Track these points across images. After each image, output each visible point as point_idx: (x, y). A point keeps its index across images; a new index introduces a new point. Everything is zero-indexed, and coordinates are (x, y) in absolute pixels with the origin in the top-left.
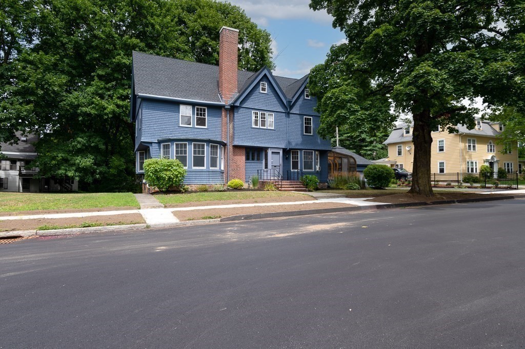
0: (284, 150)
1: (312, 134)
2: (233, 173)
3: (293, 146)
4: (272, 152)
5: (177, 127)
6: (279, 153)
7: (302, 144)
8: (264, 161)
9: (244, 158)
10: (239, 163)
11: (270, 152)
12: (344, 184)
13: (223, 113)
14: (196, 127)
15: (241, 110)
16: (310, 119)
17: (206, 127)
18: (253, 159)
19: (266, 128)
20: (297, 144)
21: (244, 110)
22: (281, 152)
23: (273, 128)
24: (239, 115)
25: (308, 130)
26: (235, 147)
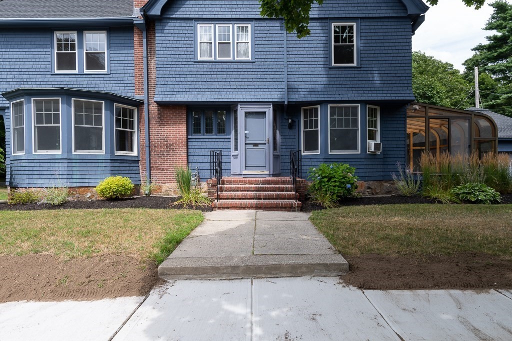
0: (278, 107)
1: (355, 64)
2: (160, 161)
3: (302, 95)
4: (246, 113)
5: (49, 76)
6: (265, 113)
7: (326, 89)
8: (233, 133)
9: (183, 128)
10: (172, 139)
11: (241, 112)
12: (446, 188)
13: (136, 38)
14: (86, 71)
15: (170, 26)
16: (351, 27)
17: (105, 71)
18: (209, 131)
19: (231, 59)
20: (312, 91)
21: (178, 23)
22: (269, 111)
23: (249, 59)
24: (164, 37)
25: (343, 54)
26: (164, 106)
